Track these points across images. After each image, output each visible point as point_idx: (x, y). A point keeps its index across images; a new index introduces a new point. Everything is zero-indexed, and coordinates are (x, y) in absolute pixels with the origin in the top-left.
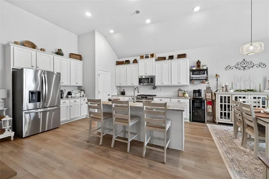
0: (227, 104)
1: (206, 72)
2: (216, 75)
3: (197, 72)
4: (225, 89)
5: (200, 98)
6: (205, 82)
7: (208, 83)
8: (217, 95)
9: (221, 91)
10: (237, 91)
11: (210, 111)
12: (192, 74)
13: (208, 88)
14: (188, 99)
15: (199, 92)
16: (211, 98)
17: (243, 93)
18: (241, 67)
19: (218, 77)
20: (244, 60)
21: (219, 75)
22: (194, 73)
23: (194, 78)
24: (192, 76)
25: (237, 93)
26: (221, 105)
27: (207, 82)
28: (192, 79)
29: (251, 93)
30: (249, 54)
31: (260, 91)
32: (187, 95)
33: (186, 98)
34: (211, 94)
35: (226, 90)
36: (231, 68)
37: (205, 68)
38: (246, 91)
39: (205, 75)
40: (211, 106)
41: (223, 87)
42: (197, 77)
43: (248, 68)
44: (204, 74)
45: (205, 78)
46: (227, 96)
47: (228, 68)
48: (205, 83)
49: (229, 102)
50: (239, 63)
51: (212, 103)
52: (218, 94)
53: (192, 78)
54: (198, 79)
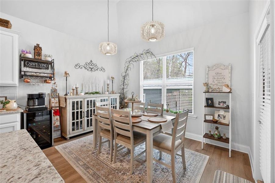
0: (79, 110)
1: (50, 66)
2: (65, 73)
3: (34, 64)
4: (75, 91)
5: (43, 107)
6: (49, 81)
7: (55, 83)
8: (68, 101)
9: (72, 94)
10: (86, 93)
11: (58, 123)
12: (25, 66)
13: (54, 91)
14: (18, 112)
15: (40, 97)
16: (58, 105)
17: (92, 95)
18: (89, 68)
19: (68, 76)
20: (91, 61)
21: (69, 74)
22: (27, 63)
23: (28, 74)
24: (24, 69)
25: (87, 95)
26: (73, 113)
27: (53, 82)
28: (25, 75)
29: (98, 95)
30: (107, 53)
31: (103, 93)
32: (13, 105)
33: (11, 111)
34: (58, 99)
35: (77, 93)
36: (81, 67)
37: (49, 59)
38: (94, 94)
39: (49, 71)
40: (58, 117)
41: (73, 90)
42: (36, 73)
43: (94, 70)
44: (47, 68)
45: (49, 75)
46: (79, 100)
47: (77, 66)
48: (50, 83)
49: (81, 108)
50: (88, 64)
51: (60, 112)
52: (70, 99)
53: (25, 72)
54: (38, 76)
